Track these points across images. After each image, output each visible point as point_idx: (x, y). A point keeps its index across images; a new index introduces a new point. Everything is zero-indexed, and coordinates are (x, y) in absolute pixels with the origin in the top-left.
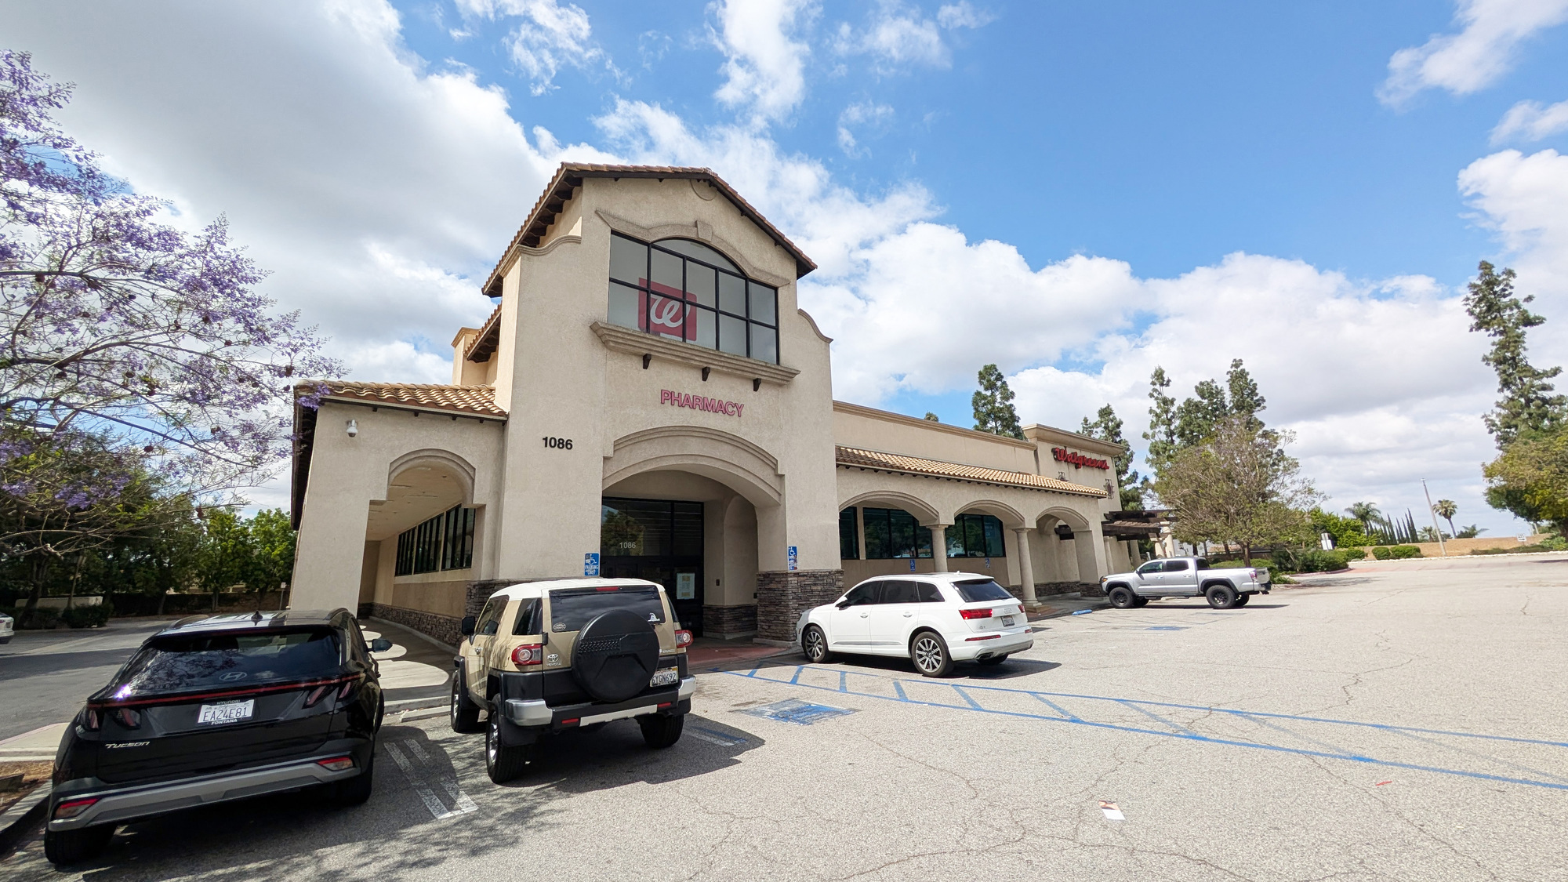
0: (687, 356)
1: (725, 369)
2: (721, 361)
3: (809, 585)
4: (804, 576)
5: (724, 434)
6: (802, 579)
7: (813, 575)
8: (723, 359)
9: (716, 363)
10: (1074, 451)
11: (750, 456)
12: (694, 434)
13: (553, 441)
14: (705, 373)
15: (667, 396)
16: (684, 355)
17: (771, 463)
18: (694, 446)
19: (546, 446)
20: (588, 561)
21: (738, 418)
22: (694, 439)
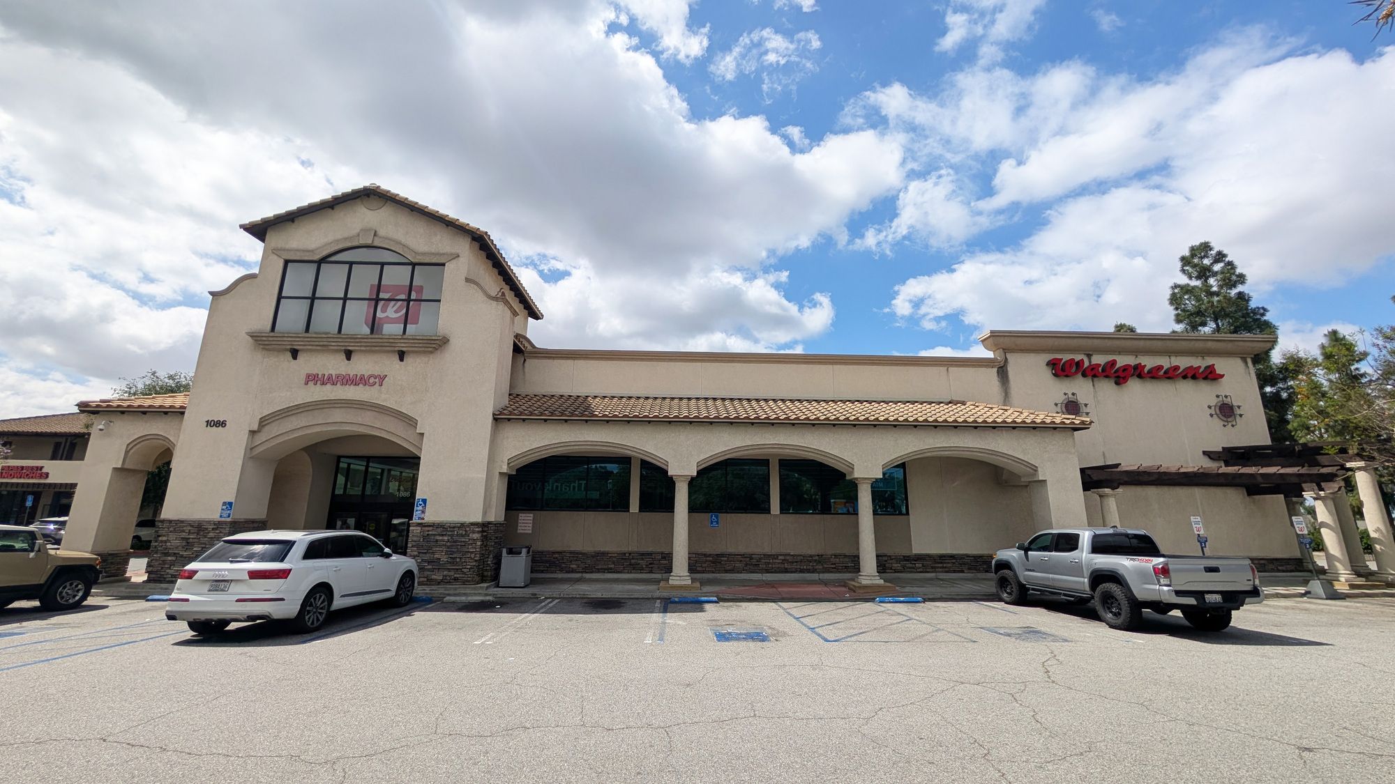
0: (325, 343)
1: (363, 348)
2: (358, 342)
3: (435, 535)
4: (430, 526)
5: (363, 403)
6: (427, 529)
7: (442, 527)
8: (357, 340)
9: (352, 344)
10: (1110, 358)
11: (393, 418)
12: (336, 405)
13: (213, 422)
14: (348, 355)
15: (312, 379)
16: (321, 343)
17: (411, 422)
18: (338, 416)
19: (207, 426)
20: (224, 507)
21: (379, 387)
22: (338, 410)
